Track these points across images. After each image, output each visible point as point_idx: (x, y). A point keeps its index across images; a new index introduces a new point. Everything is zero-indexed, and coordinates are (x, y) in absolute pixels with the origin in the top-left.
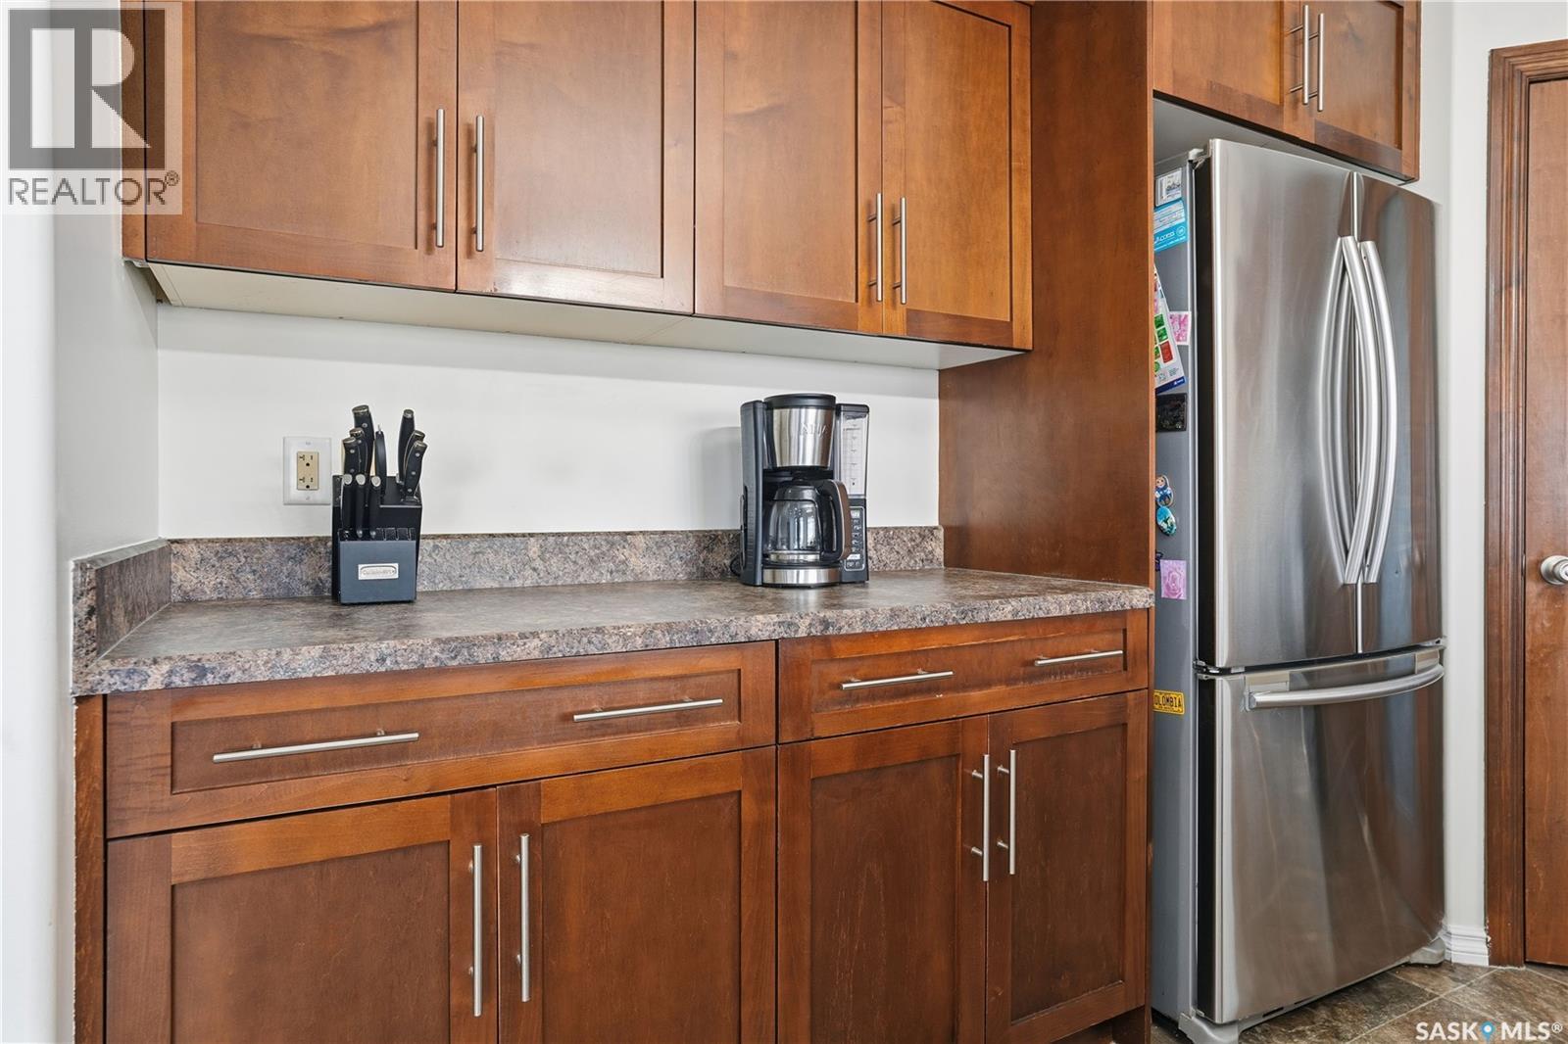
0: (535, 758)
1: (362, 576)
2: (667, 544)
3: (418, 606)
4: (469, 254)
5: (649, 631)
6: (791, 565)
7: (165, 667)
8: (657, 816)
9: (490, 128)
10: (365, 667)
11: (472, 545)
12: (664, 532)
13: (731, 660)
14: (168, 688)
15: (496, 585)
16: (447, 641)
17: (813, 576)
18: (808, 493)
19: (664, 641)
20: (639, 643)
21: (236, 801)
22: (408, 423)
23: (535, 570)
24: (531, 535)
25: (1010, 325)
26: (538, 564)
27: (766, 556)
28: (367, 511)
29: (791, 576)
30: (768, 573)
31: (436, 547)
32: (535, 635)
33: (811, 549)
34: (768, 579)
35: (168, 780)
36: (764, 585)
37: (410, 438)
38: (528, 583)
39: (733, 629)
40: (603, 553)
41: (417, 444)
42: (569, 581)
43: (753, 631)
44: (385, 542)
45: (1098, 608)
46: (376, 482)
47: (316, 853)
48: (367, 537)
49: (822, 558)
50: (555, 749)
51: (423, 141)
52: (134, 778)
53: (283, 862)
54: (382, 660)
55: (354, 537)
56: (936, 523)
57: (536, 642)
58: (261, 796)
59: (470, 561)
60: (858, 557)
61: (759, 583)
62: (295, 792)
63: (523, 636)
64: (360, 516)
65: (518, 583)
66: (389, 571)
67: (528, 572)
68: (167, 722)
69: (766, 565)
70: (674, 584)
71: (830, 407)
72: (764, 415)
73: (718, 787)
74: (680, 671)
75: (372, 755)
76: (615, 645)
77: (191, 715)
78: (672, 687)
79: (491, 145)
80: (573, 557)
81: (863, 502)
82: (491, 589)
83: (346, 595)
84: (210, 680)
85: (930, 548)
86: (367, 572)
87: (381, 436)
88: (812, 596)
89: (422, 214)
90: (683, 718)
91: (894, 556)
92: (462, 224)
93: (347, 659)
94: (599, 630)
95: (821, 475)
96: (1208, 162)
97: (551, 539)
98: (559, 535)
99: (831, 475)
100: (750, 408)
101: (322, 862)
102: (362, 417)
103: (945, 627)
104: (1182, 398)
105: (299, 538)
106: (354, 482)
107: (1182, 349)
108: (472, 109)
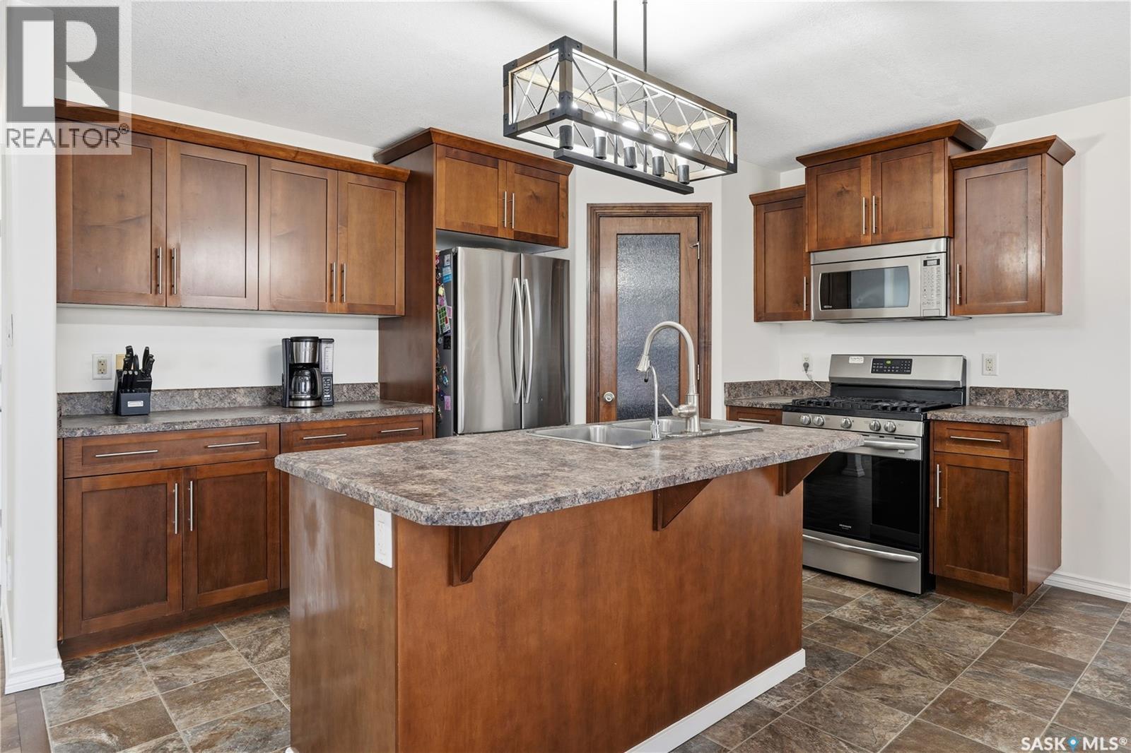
0: (195, 459)
1: (129, 406)
2: (254, 392)
3: (151, 415)
4: (171, 293)
5: (234, 420)
6: (302, 399)
7: (82, 431)
8: (236, 478)
9: (179, 250)
10: (141, 431)
11: (170, 394)
12: (252, 387)
13: (263, 430)
14: (82, 437)
15: (180, 409)
16: (167, 423)
17: (309, 403)
18: (307, 373)
19: (239, 424)
20: (230, 424)
21: (100, 469)
22: (147, 352)
23: (197, 403)
24: (195, 389)
25: (394, 307)
26: (198, 400)
27: (290, 396)
28: (132, 383)
29: (303, 404)
30: (291, 402)
31: (155, 395)
32: (195, 421)
33: (307, 394)
34: (291, 405)
35: (81, 463)
36: (290, 407)
37: (148, 358)
38: (194, 408)
39: (263, 420)
40: (226, 396)
41: (151, 359)
42: (211, 406)
43: (270, 421)
44: (138, 394)
45: (408, 413)
46: (136, 373)
47: (125, 485)
48: (131, 392)
49: (311, 397)
50: (202, 456)
51: (154, 256)
52: (72, 462)
53: (115, 487)
54: (146, 429)
55: (126, 392)
56: (377, 382)
57: (195, 424)
58: (107, 468)
59: (169, 400)
60: (329, 396)
61: (287, 406)
62: (119, 467)
63: (191, 422)
64: (129, 384)
65: (189, 408)
66: (140, 404)
67: (194, 403)
68: (81, 446)
69: (290, 399)
70: (257, 407)
71: (316, 341)
72: (290, 344)
73: (259, 470)
74: (245, 433)
75: (142, 457)
76: (222, 425)
77: (89, 444)
78: (242, 438)
79: (179, 255)
80: (213, 397)
81: (332, 375)
82: (178, 410)
83: (123, 412)
84: (94, 434)
85: (373, 392)
86: (131, 404)
87: (136, 357)
88: (309, 410)
89: (153, 282)
90: (246, 448)
91: (356, 395)
92: (168, 284)
93: (135, 428)
94: (217, 420)
95: (314, 366)
96: (457, 254)
97: (203, 391)
98: (207, 389)
99: (318, 366)
100: (285, 340)
101: (127, 488)
102: (129, 350)
103: (343, 419)
104: (450, 337)
105: (99, 392)
106: (128, 373)
107: (450, 319)
108: (172, 243)
